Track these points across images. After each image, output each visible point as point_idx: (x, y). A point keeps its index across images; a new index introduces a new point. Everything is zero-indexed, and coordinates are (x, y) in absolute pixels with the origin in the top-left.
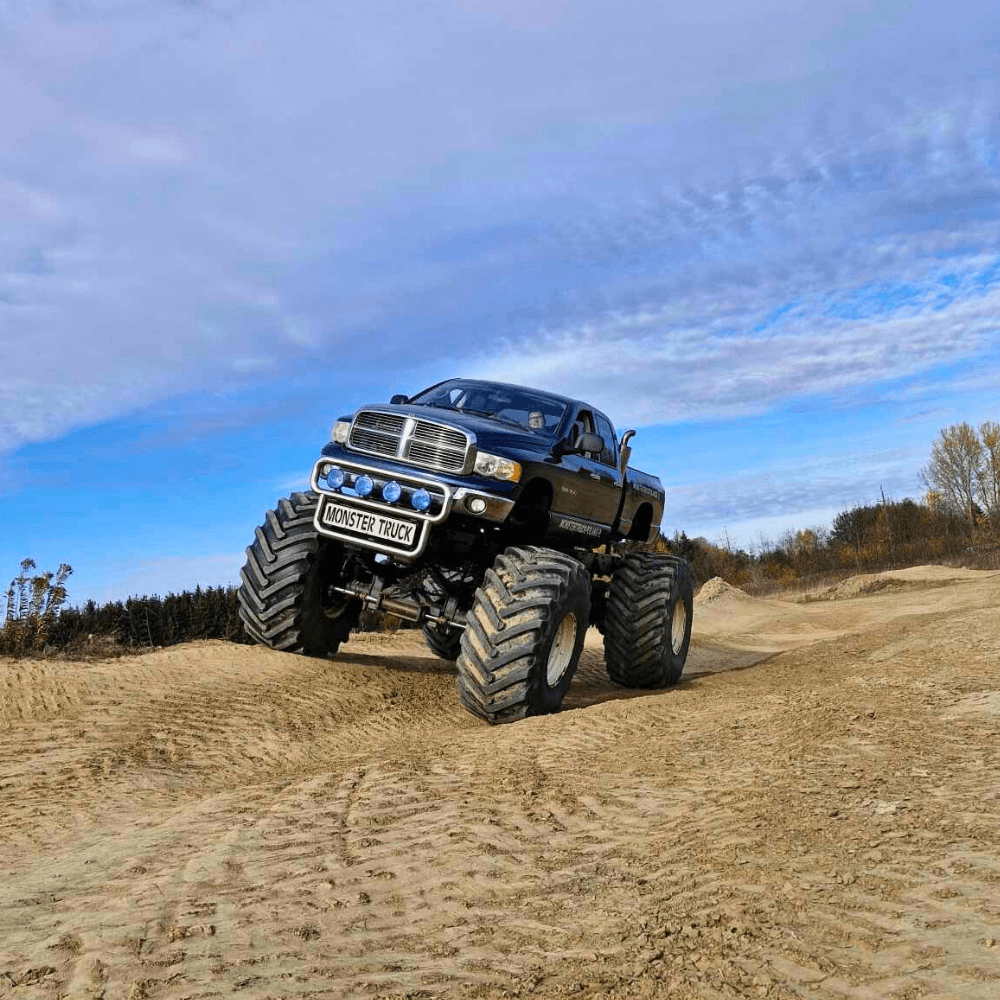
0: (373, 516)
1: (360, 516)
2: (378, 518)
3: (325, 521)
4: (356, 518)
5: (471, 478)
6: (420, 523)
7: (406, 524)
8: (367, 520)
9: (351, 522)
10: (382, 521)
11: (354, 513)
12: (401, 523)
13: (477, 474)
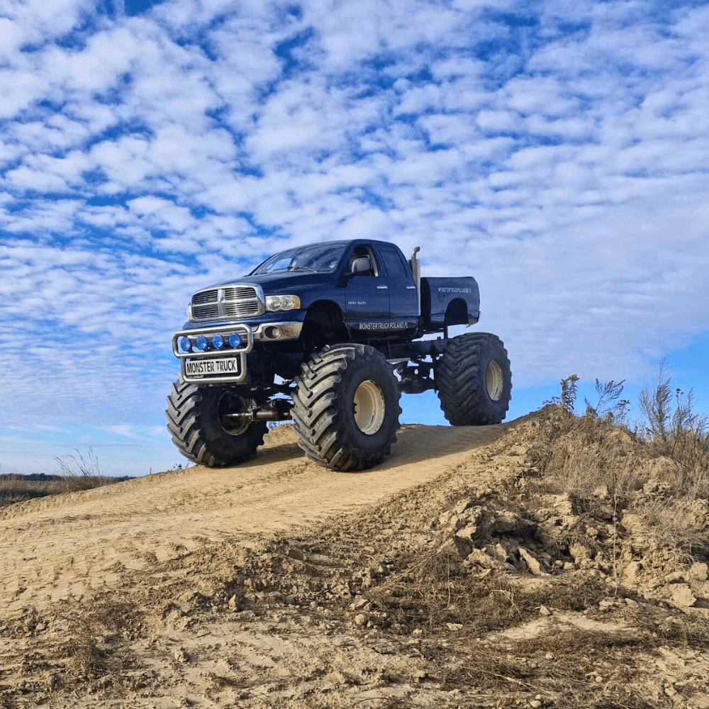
0: (212, 360)
1: (205, 363)
2: (214, 361)
3: (188, 374)
4: (203, 365)
5: (268, 315)
6: (238, 356)
7: (231, 359)
8: (209, 365)
9: (201, 369)
10: (217, 362)
11: (201, 363)
12: (228, 359)
13: (270, 312)
